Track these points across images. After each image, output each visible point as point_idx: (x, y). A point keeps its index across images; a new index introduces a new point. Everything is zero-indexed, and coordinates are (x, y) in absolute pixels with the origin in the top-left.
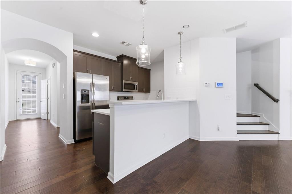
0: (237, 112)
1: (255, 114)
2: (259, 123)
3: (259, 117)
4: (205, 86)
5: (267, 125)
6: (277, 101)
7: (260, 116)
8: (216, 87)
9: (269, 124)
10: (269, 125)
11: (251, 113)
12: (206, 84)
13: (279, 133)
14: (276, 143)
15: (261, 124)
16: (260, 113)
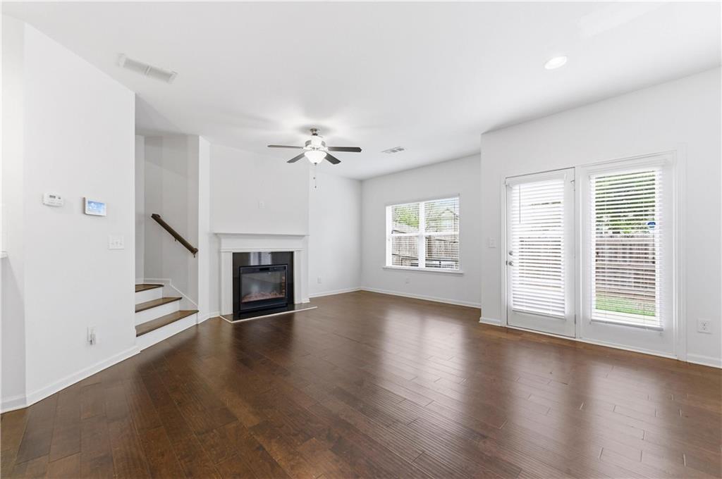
0: (136, 281)
1: (154, 281)
2: (161, 302)
3: (161, 288)
4: (48, 205)
5: (178, 301)
6: (194, 251)
7: (163, 284)
8: (84, 213)
9: (181, 298)
10: (181, 300)
11: (144, 281)
12: (51, 196)
13: (198, 311)
14: (193, 332)
15: (166, 301)
16: (163, 279)
